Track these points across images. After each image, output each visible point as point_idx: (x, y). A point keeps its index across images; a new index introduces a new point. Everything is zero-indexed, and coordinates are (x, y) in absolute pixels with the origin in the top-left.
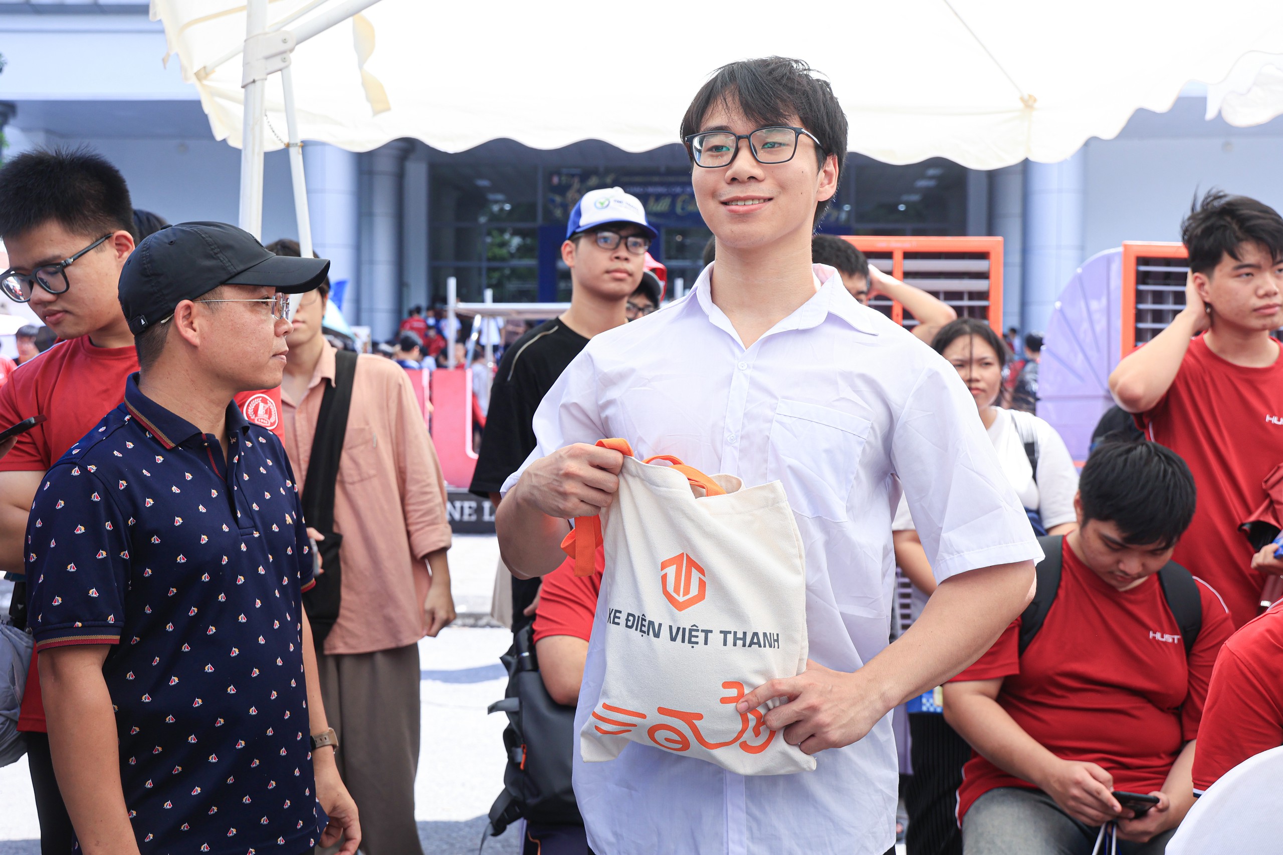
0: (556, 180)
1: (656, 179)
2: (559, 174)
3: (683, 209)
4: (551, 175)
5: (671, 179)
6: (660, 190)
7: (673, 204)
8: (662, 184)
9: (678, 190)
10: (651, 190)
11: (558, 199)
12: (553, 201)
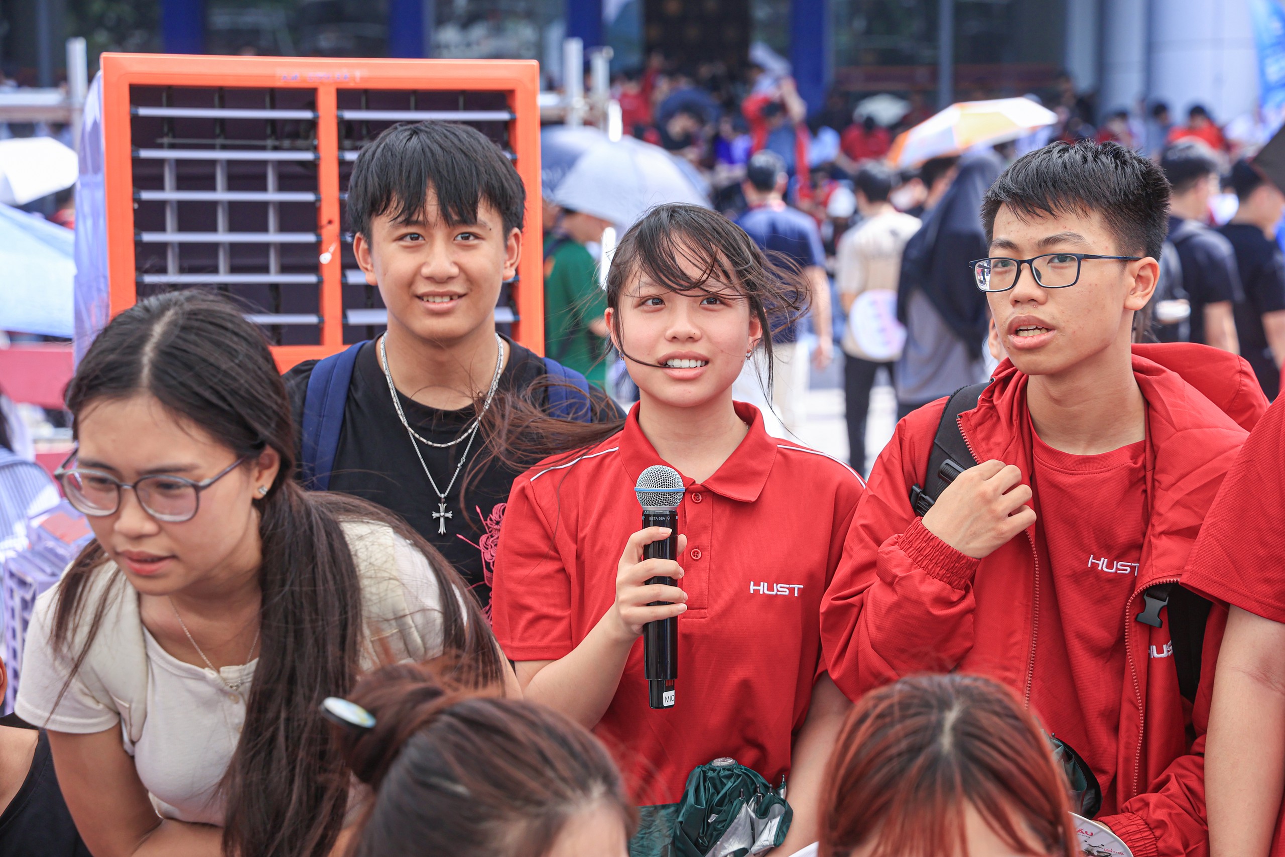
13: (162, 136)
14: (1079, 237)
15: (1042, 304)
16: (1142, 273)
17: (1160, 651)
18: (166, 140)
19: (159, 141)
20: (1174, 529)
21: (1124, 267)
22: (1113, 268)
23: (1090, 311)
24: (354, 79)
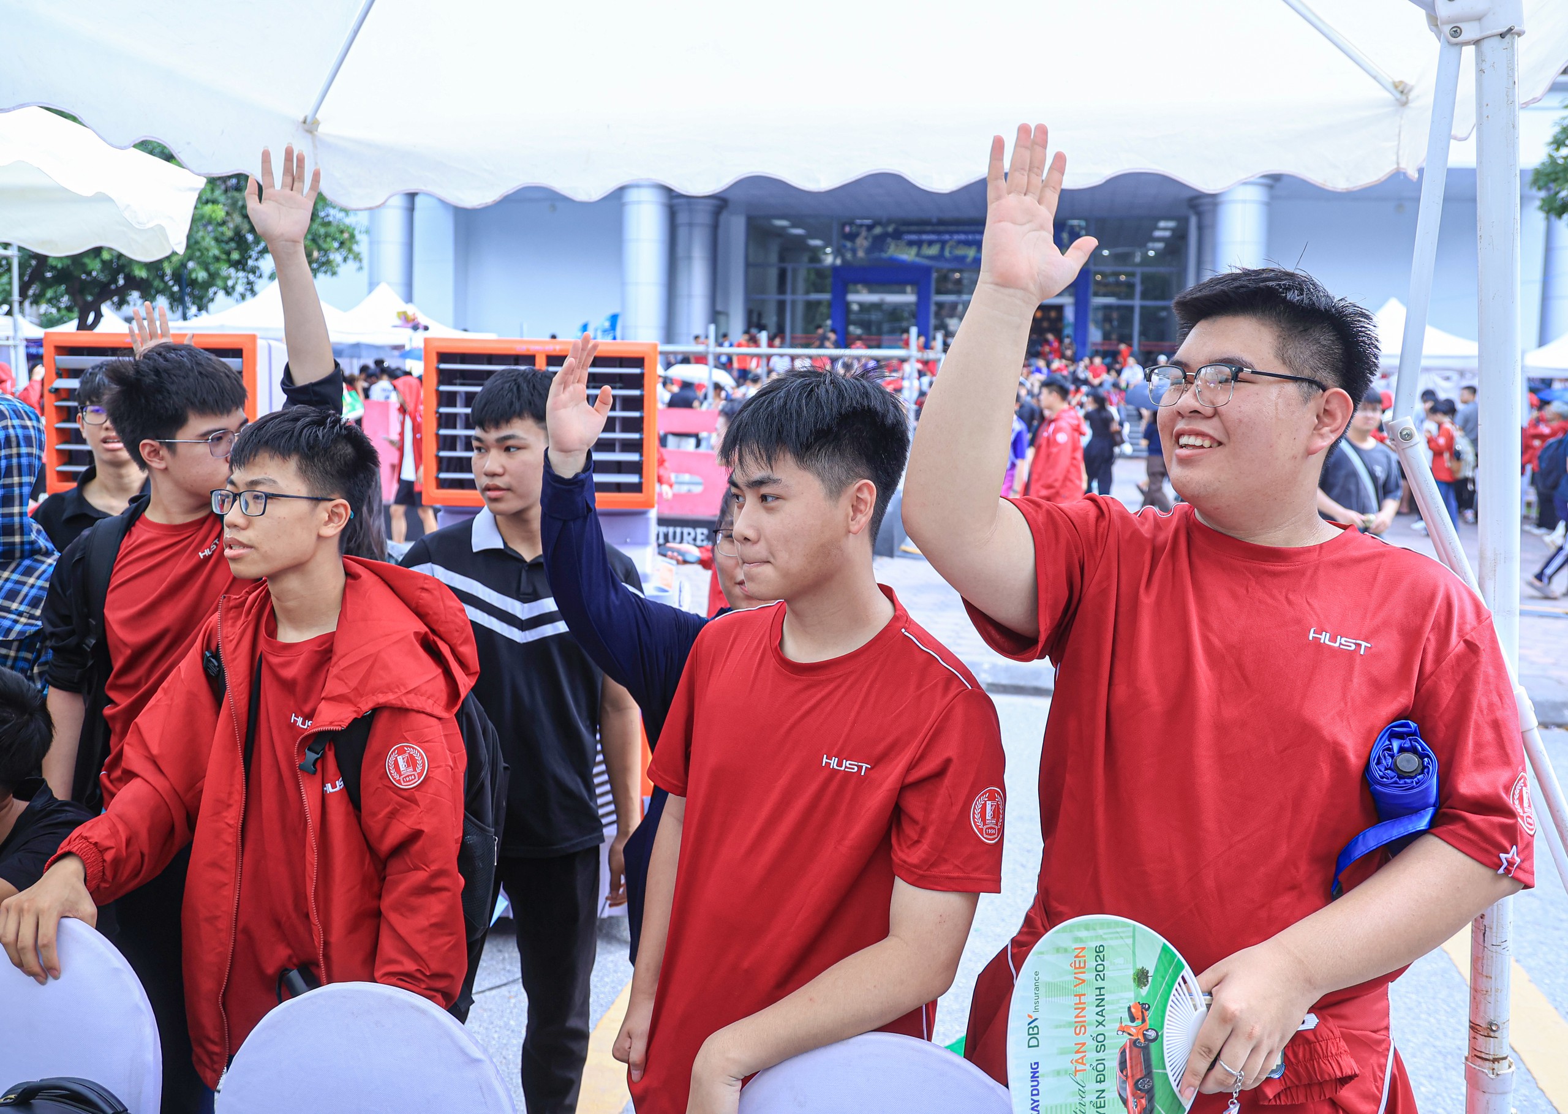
0: (847, 229)
1: (929, 228)
2: (851, 224)
3: (950, 253)
4: (843, 225)
5: (941, 228)
6: (933, 237)
7: (942, 249)
8: (933, 232)
9: (947, 237)
10: (925, 237)
11: (849, 244)
12: (845, 246)
13: (456, 379)
14: (274, 482)
15: (244, 529)
16: (335, 510)
17: (334, 786)
18: (458, 381)
19: (455, 381)
20: (330, 696)
21: (316, 506)
22: (304, 506)
23: (279, 537)
24: (555, 350)
